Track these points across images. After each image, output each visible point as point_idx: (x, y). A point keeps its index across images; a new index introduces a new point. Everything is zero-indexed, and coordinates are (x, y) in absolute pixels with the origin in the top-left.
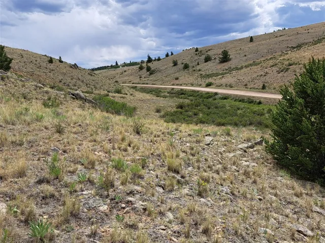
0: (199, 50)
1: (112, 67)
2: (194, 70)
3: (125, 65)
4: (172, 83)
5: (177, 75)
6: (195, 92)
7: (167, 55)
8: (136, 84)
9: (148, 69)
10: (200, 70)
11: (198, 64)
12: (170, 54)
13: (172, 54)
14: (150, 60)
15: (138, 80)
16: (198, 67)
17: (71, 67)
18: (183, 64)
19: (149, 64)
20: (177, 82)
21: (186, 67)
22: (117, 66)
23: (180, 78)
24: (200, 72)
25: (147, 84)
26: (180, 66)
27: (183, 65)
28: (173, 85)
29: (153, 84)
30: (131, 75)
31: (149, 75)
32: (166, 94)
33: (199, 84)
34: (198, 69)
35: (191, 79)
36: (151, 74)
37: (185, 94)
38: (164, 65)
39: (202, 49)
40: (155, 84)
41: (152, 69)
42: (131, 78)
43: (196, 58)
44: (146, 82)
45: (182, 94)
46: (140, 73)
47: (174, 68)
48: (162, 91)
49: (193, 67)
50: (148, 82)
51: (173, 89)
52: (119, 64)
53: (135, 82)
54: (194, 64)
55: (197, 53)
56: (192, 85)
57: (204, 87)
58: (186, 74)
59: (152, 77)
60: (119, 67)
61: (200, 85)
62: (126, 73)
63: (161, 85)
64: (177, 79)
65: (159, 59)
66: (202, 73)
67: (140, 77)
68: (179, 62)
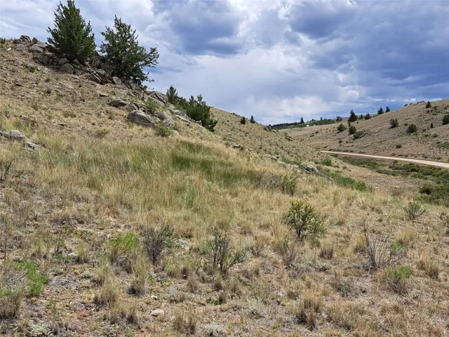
0: (433, 105)
1: (295, 124)
2: (426, 136)
3: (313, 123)
4: (391, 153)
5: (398, 141)
6: (435, 169)
7: (380, 112)
8: (335, 150)
9: (352, 131)
10: (435, 136)
11: (432, 127)
12: (384, 110)
13: (388, 110)
14: (353, 118)
15: (336, 146)
16: (433, 132)
17: (265, 129)
18: (406, 125)
19: (353, 124)
20: (399, 151)
21: (412, 130)
22: (302, 124)
23: (404, 146)
24: (435, 139)
25: (352, 152)
26: (402, 128)
27: (407, 127)
28: (393, 155)
29: (361, 153)
30: (327, 138)
31: (354, 139)
32: (387, 168)
33: (436, 156)
34: (433, 133)
35: (423, 149)
36: (356, 138)
37: (417, 171)
38: (376, 126)
39: (437, 105)
40: (363, 153)
41: (358, 131)
42: (326, 142)
43: (428, 116)
44: (349, 149)
45: (413, 170)
46: (339, 136)
47: (392, 130)
48: (378, 163)
49: (424, 130)
50: (353, 149)
51: (396, 161)
52: (305, 121)
53: (332, 148)
54: (425, 126)
55: (429, 109)
56: (425, 158)
57: (446, 162)
58: (412, 140)
59: (358, 143)
60: (305, 126)
61: (439, 159)
62: (318, 135)
63: (374, 154)
64: (399, 147)
65: (368, 117)
66: (440, 140)
67: (340, 142)
68: (400, 122)
